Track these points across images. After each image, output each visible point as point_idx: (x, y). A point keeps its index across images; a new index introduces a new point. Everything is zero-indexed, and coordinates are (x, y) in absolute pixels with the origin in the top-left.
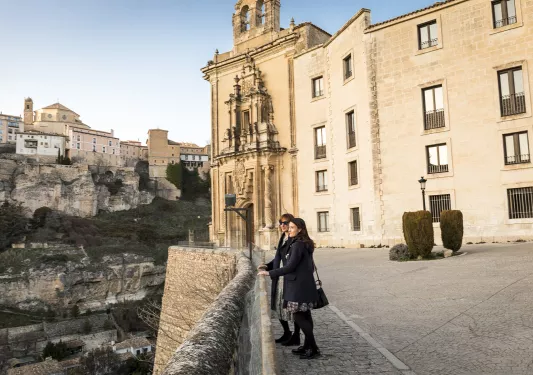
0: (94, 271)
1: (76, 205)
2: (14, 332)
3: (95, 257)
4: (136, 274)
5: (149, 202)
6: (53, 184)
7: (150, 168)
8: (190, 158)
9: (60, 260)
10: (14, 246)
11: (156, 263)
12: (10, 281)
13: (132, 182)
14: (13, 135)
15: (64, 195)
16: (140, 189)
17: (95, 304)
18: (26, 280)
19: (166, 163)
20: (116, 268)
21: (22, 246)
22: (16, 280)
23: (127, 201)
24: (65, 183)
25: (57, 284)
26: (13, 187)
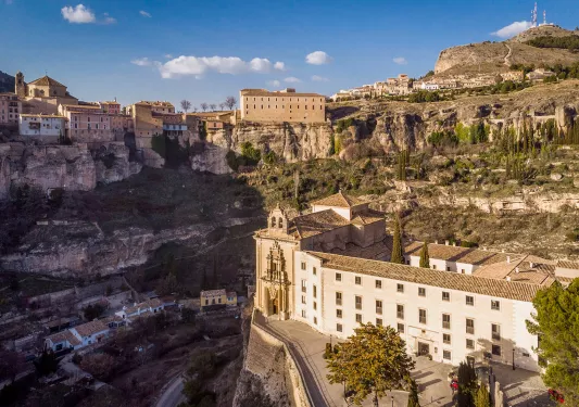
0: (107, 243)
1: (80, 180)
2: (54, 296)
3: (108, 232)
4: (140, 244)
5: (138, 171)
6: (59, 164)
7: (137, 140)
8: (171, 128)
9: (83, 237)
10: (38, 223)
11: (155, 233)
12: (43, 254)
13: (123, 155)
14: (14, 114)
15: (69, 173)
16: (130, 160)
17: (110, 269)
18: (56, 253)
19: (151, 135)
20: (125, 240)
21: (46, 223)
22: (48, 254)
23: (120, 172)
24: (69, 162)
25: (82, 257)
26: (25, 167)
